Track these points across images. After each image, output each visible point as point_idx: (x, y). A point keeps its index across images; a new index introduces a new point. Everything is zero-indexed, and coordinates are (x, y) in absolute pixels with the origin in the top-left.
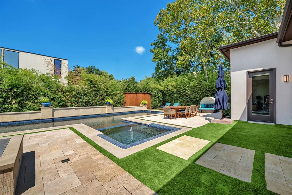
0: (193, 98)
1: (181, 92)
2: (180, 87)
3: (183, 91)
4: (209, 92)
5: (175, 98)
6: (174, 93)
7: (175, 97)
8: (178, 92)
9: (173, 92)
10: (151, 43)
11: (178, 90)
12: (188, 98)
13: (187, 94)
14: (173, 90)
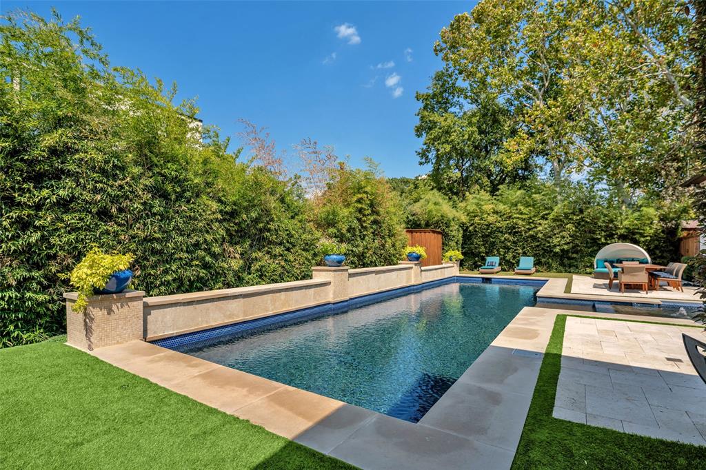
0: (555, 246)
1: (523, 228)
2: (520, 216)
3: (527, 227)
4: (602, 230)
5: (500, 245)
6: (499, 232)
7: (503, 242)
8: (513, 230)
9: (498, 228)
10: (417, 93)
11: (516, 223)
12: (538, 246)
13: (540, 235)
14: (498, 225)
